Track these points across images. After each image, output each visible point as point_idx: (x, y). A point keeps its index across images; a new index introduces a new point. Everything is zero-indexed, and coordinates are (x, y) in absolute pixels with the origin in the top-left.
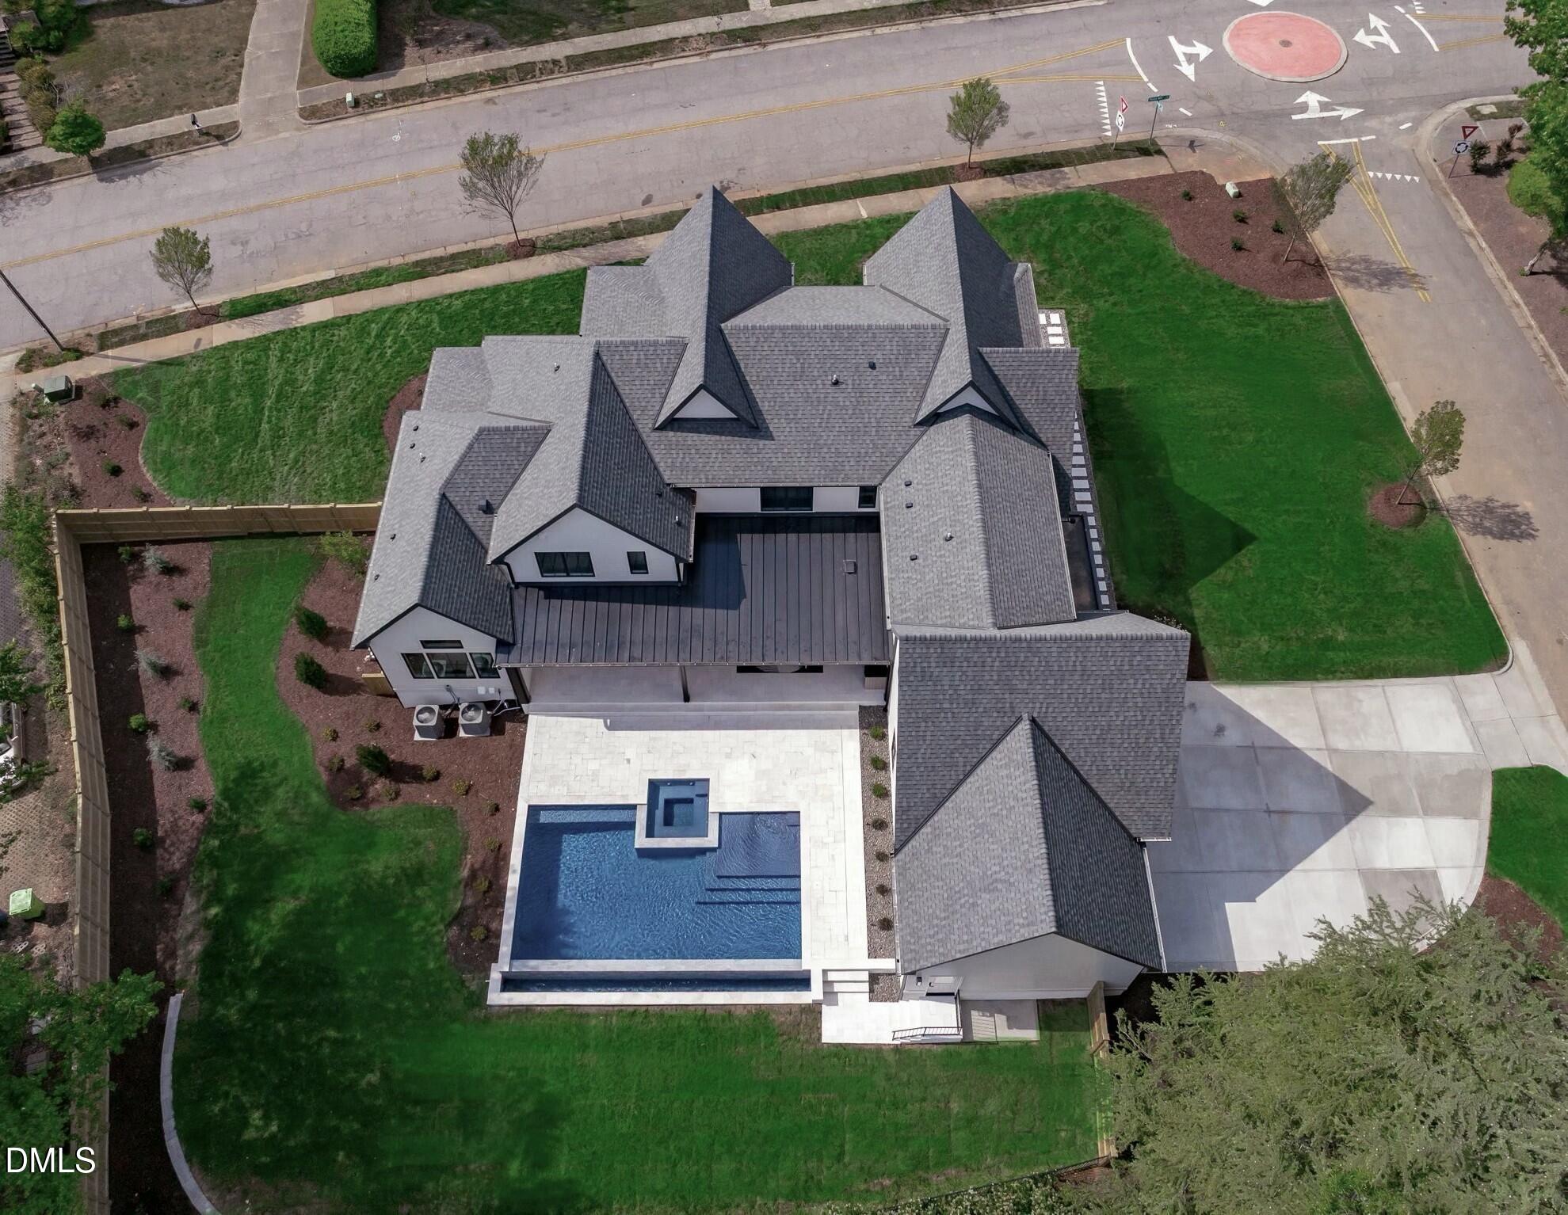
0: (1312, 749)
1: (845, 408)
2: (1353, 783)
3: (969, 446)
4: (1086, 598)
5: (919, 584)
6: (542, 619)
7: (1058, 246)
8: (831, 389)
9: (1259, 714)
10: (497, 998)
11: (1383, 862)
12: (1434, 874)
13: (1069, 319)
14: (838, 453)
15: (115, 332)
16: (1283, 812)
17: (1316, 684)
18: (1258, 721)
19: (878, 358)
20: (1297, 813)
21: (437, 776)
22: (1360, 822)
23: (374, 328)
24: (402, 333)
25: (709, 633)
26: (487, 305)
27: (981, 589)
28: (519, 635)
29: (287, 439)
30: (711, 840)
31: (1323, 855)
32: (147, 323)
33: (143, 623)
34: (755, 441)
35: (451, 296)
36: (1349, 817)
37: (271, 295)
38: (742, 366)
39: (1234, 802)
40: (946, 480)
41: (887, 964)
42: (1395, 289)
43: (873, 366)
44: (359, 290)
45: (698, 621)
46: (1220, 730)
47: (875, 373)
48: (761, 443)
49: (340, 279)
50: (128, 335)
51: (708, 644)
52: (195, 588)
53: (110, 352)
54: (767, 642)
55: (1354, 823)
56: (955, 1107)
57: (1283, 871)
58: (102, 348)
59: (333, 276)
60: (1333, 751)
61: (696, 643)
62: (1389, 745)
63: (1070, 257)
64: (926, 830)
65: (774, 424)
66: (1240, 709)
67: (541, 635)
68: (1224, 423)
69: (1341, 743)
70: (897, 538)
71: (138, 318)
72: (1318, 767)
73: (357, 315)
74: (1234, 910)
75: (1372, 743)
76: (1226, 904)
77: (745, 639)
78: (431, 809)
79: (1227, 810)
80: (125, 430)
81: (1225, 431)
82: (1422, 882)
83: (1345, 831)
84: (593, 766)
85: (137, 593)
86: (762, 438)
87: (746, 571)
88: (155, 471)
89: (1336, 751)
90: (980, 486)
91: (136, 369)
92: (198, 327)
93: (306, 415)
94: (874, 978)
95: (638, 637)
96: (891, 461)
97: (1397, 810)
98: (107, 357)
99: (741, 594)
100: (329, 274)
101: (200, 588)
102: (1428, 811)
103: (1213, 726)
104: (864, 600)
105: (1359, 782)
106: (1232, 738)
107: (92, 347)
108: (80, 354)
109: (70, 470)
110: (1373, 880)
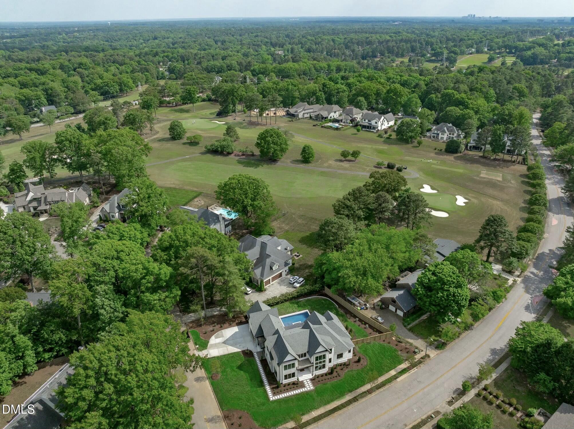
2: (224, 344)
9: (235, 349)
10: (307, 310)
13: (269, 399)
17: (228, 353)
20: (231, 340)
22: (223, 341)
31: (228, 337)
33: (374, 332)
39: (238, 339)
42: (211, 417)
49: (396, 379)
57: (232, 335)
58: (419, 360)
62: (219, 349)
66: (237, 348)
69: (226, 348)
72: (228, 345)
73: (386, 373)
74: (237, 331)
75: (221, 349)
80: (401, 350)
82: (216, 338)
83: (225, 340)
97: (219, 343)
100: (399, 380)
102: (215, 344)
103: (241, 346)
106: (238, 345)
107: (422, 360)
108: (422, 358)
109: (403, 344)
110: (222, 336)
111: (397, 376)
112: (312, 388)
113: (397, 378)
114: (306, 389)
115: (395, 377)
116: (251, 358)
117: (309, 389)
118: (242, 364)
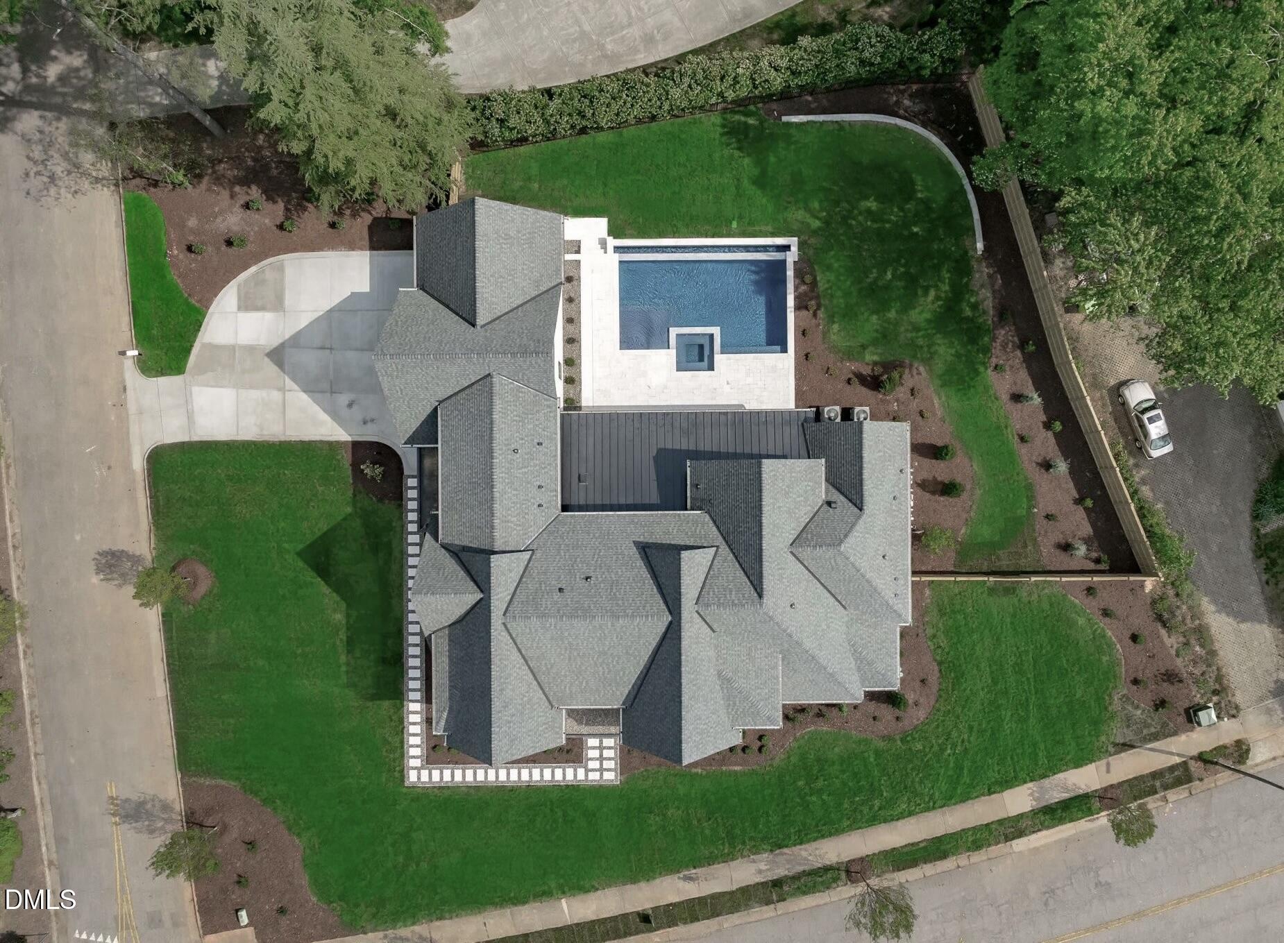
0: (295, 391)
1: (582, 562)
2: (275, 368)
3: (496, 522)
4: (427, 462)
5: (537, 423)
6: (787, 441)
7: (401, 859)
8: (591, 574)
9: (324, 417)
10: (793, 241)
11: (268, 316)
12: (239, 309)
13: (402, 776)
14: (588, 533)
15: (1178, 782)
16: (322, 348)
17: (283, 439)
18: (325, 410)
19: (557, 596)
20: (313, 348)
21: (849, 381)
22: (275, 343)
23: (966, 779)
24: (942, 771)
25: (677, 432)
26: (877, 803)
27: (498, 405)
28: (801, 428)
29: (1011, 663)
30: (674, 332)
31: (303, 322)
32: (1156, 793)
33: (1076, 507)
34: (646, 540)
35: (911, 814)
36: (282, 346)
37: (1061, 821)
38: (655, 590)
39: (350, 355)
40: (514, 499)
41: (569, 257)
42: (134, 797)
43: (561, 590)
44: (987, 825)
45: (684, 441)
46: (350, 405)
47: (560, 586)
48: (641, 539)
49: (1008, 838)
50: (1169, 778)
51: (677, 424)
52: (1046, 532)
53: (1178, 760)
54: (639, 425)
55: (281, 341)
56: (536, 185)
57: (331, 311)
58: (1185, 763)
59: (1015, 842)
60: (282, 389)
61: (685, 425)
62: (244, 393)
63: (393, 845)
64: (543, 289)
65: (634, 551)
66: (334, 419)
67: (787, 429)
68: (299, 659)
69: (276, 395)
70: (549, 464)
71: (1165, 799)
72: (294, 379)
73: (983, 795)
74: (365, 287)
75: (255, 394)
76: (368, 290)
77: (653, 428)
78: (850, 360)
79: (357, 349)
80: (1140, 677)
81: (299, 651)
82: (247, 304)
83: (287, 337)
84: (750, 380)
85: (1087, 529)
86: (641, 542)
87: (654, 476)
88: (1104, 636)
89: (279, 390)
90: (492, 487)
91: (1150, 741)
92: (1112, 786)
93: (1000, 686)
94: (578, 252)
95: (723, 429)
96: (552, 528)
97: (251, 349)
98: (1178, 755)
99: (656, 459)
100: (1019, 845)
101: (1043, 532)
102: (232, 349)
103: (355, 407)
104: (575, 455)
105: (271, 368)
106: (344, 399)
107: (1194, 767)
108: (1201, 758)
109: (1171, 641)
110: (277, 304)
111: (1023, 824)
112: (609, 776)
113: (1020, 834)
114: (581, 774)
115: (1013, 828)
116: (388, 507)
117: (594, 776)
118: (333, 530)
